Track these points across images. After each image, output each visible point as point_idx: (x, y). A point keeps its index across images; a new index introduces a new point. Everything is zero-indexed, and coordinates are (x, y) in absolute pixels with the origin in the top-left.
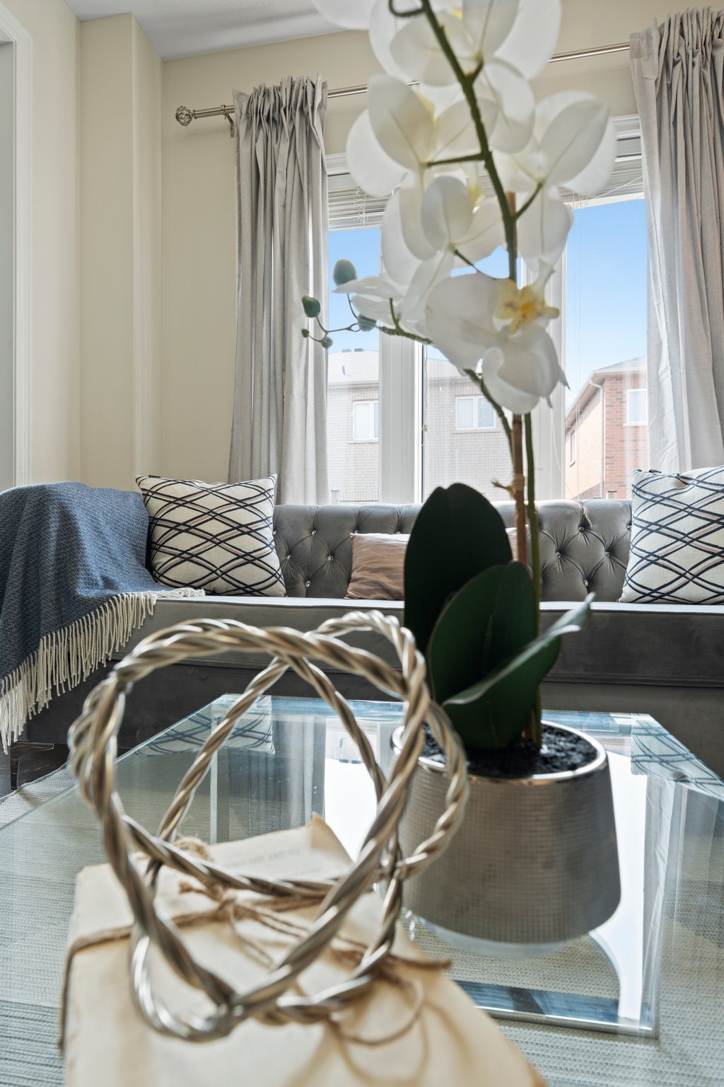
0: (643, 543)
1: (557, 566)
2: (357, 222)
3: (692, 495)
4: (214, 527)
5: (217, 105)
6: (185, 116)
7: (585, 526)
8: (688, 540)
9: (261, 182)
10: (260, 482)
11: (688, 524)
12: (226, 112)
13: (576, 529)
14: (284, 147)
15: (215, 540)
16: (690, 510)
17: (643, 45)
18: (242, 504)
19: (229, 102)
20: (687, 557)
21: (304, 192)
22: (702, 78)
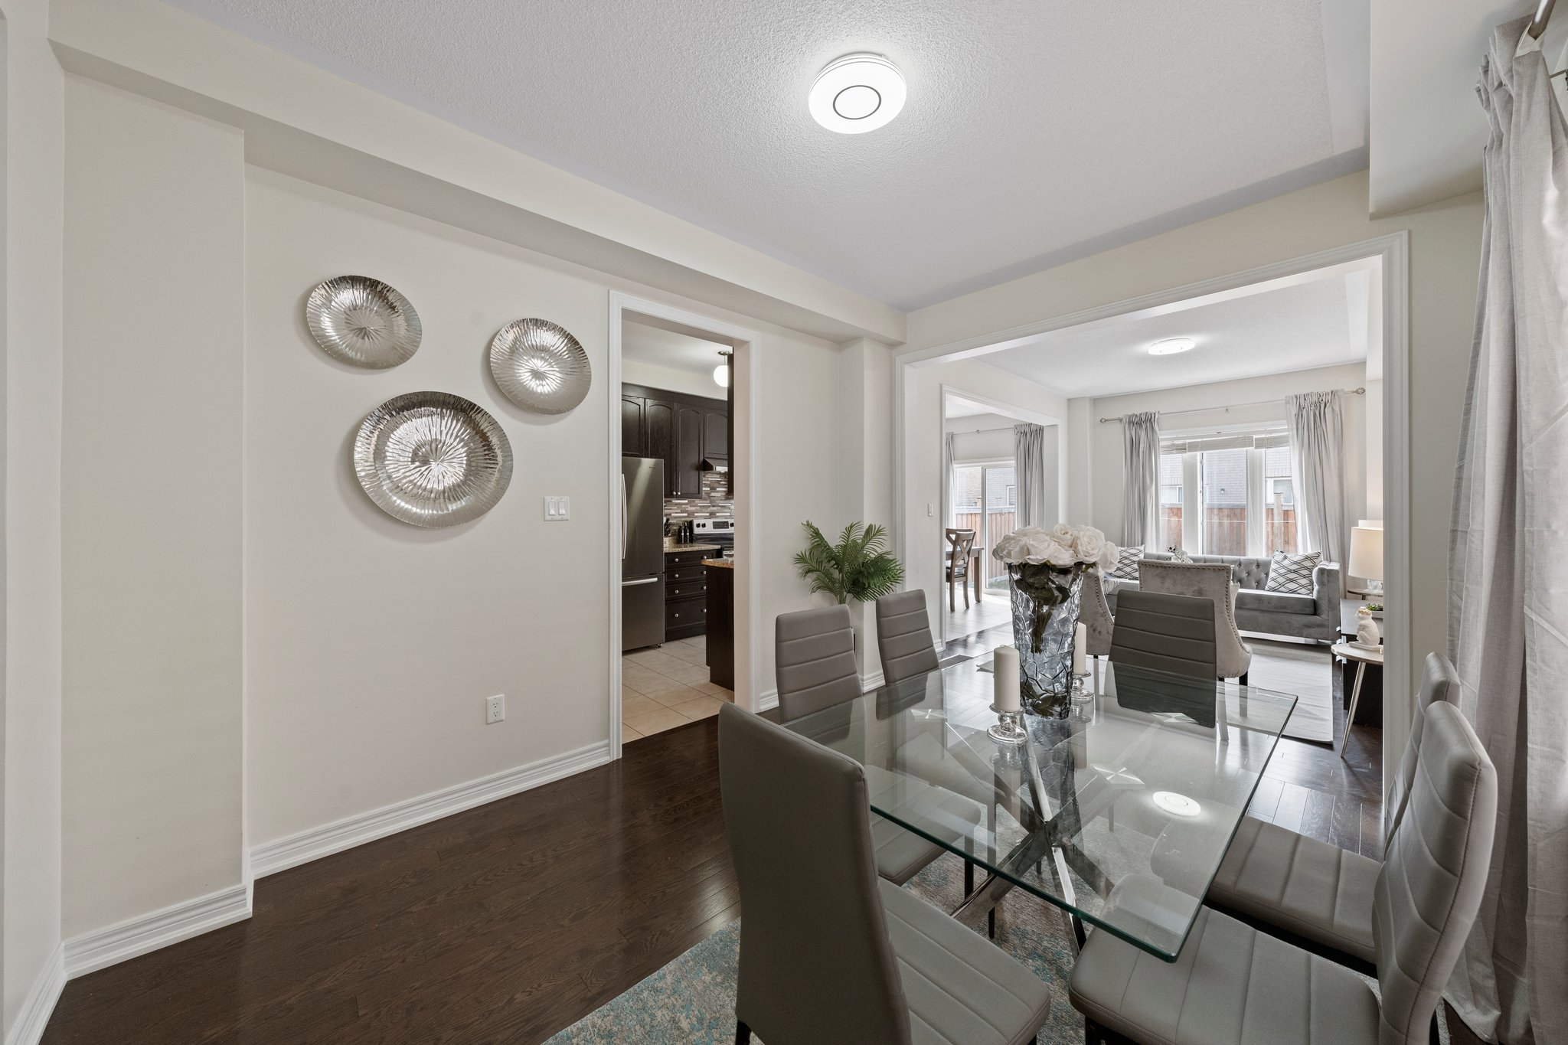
0: (1272, 575)
1: (1246, 578)
2: (1173, 453)
3: (1286, 562)
4: (1126, 562)
5: (1116, 417)
6: (1104, 421)
7: (1258, 565)
8: (1282, 575)
9: (1134, 445)
10: (1139, 548)
11: (1282, 571)
12: (1121, 420)
13: (1254, 567)
14: (1143, 434)
15: (1127, 565)
16: (1284, 567)
17: (1290, 401)
18: (1134, 555)
19: (1121, 417)
20: (1281, 580)
21: (1151, 445)
22: (1315, 415)
